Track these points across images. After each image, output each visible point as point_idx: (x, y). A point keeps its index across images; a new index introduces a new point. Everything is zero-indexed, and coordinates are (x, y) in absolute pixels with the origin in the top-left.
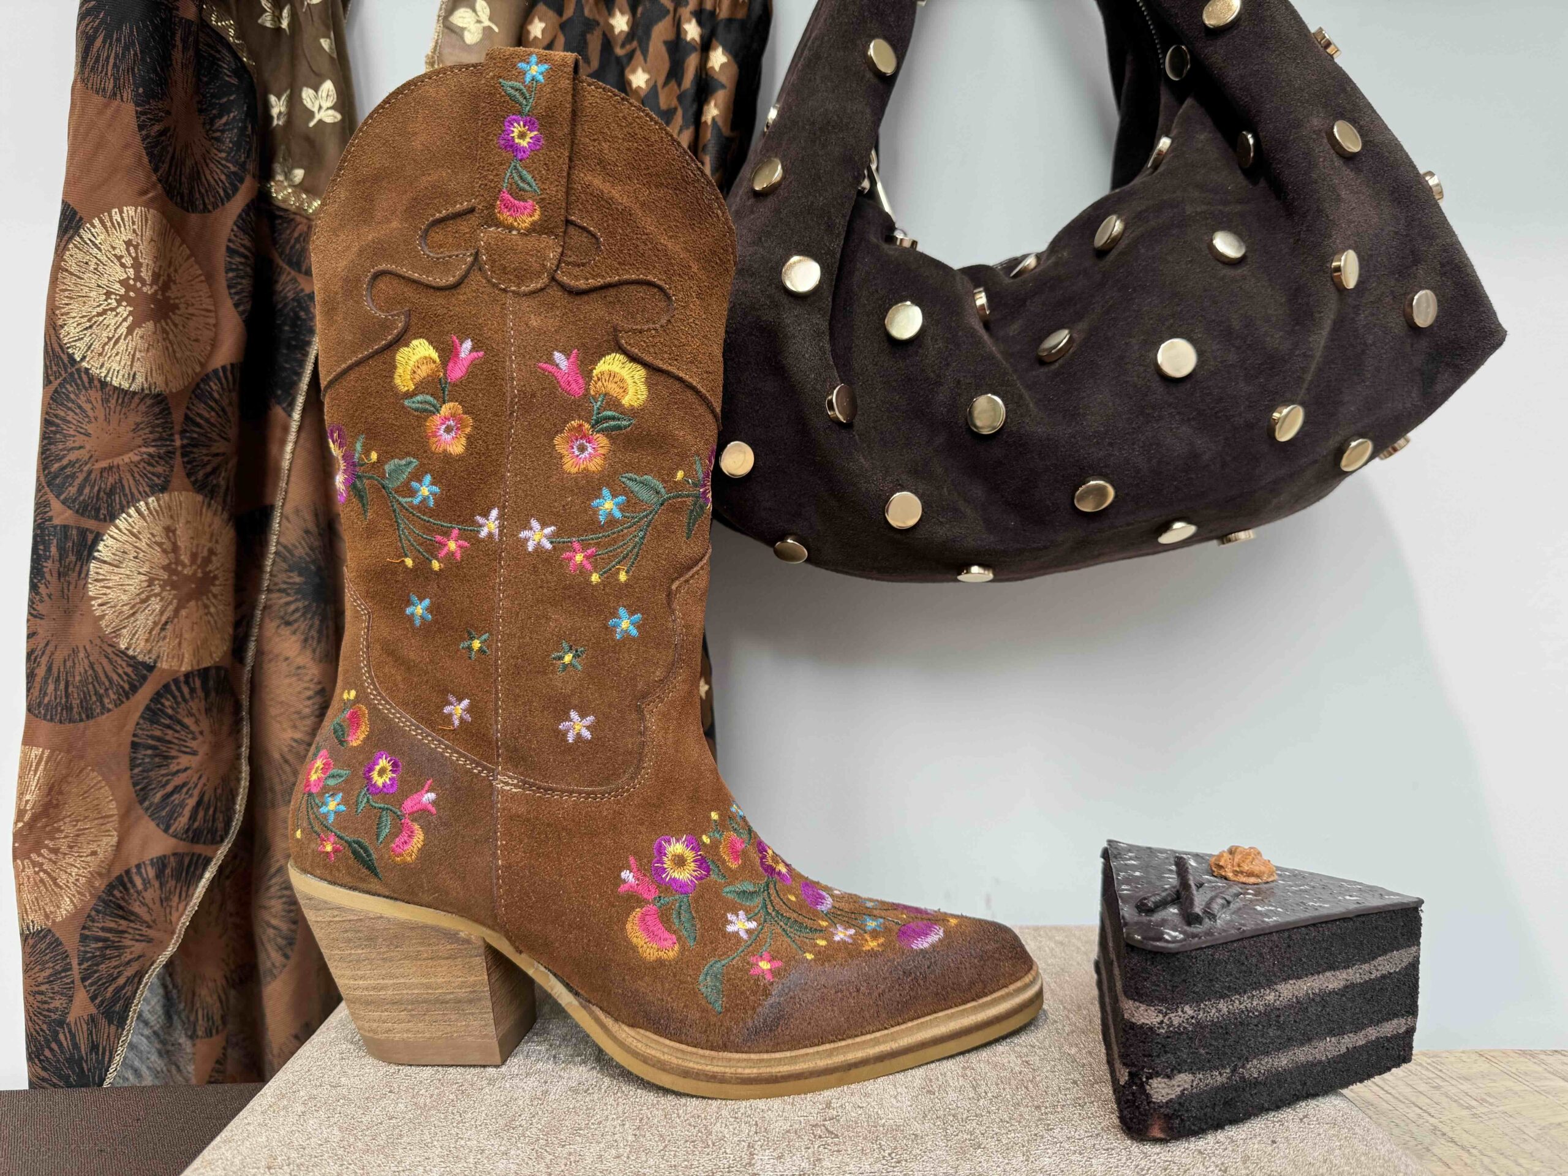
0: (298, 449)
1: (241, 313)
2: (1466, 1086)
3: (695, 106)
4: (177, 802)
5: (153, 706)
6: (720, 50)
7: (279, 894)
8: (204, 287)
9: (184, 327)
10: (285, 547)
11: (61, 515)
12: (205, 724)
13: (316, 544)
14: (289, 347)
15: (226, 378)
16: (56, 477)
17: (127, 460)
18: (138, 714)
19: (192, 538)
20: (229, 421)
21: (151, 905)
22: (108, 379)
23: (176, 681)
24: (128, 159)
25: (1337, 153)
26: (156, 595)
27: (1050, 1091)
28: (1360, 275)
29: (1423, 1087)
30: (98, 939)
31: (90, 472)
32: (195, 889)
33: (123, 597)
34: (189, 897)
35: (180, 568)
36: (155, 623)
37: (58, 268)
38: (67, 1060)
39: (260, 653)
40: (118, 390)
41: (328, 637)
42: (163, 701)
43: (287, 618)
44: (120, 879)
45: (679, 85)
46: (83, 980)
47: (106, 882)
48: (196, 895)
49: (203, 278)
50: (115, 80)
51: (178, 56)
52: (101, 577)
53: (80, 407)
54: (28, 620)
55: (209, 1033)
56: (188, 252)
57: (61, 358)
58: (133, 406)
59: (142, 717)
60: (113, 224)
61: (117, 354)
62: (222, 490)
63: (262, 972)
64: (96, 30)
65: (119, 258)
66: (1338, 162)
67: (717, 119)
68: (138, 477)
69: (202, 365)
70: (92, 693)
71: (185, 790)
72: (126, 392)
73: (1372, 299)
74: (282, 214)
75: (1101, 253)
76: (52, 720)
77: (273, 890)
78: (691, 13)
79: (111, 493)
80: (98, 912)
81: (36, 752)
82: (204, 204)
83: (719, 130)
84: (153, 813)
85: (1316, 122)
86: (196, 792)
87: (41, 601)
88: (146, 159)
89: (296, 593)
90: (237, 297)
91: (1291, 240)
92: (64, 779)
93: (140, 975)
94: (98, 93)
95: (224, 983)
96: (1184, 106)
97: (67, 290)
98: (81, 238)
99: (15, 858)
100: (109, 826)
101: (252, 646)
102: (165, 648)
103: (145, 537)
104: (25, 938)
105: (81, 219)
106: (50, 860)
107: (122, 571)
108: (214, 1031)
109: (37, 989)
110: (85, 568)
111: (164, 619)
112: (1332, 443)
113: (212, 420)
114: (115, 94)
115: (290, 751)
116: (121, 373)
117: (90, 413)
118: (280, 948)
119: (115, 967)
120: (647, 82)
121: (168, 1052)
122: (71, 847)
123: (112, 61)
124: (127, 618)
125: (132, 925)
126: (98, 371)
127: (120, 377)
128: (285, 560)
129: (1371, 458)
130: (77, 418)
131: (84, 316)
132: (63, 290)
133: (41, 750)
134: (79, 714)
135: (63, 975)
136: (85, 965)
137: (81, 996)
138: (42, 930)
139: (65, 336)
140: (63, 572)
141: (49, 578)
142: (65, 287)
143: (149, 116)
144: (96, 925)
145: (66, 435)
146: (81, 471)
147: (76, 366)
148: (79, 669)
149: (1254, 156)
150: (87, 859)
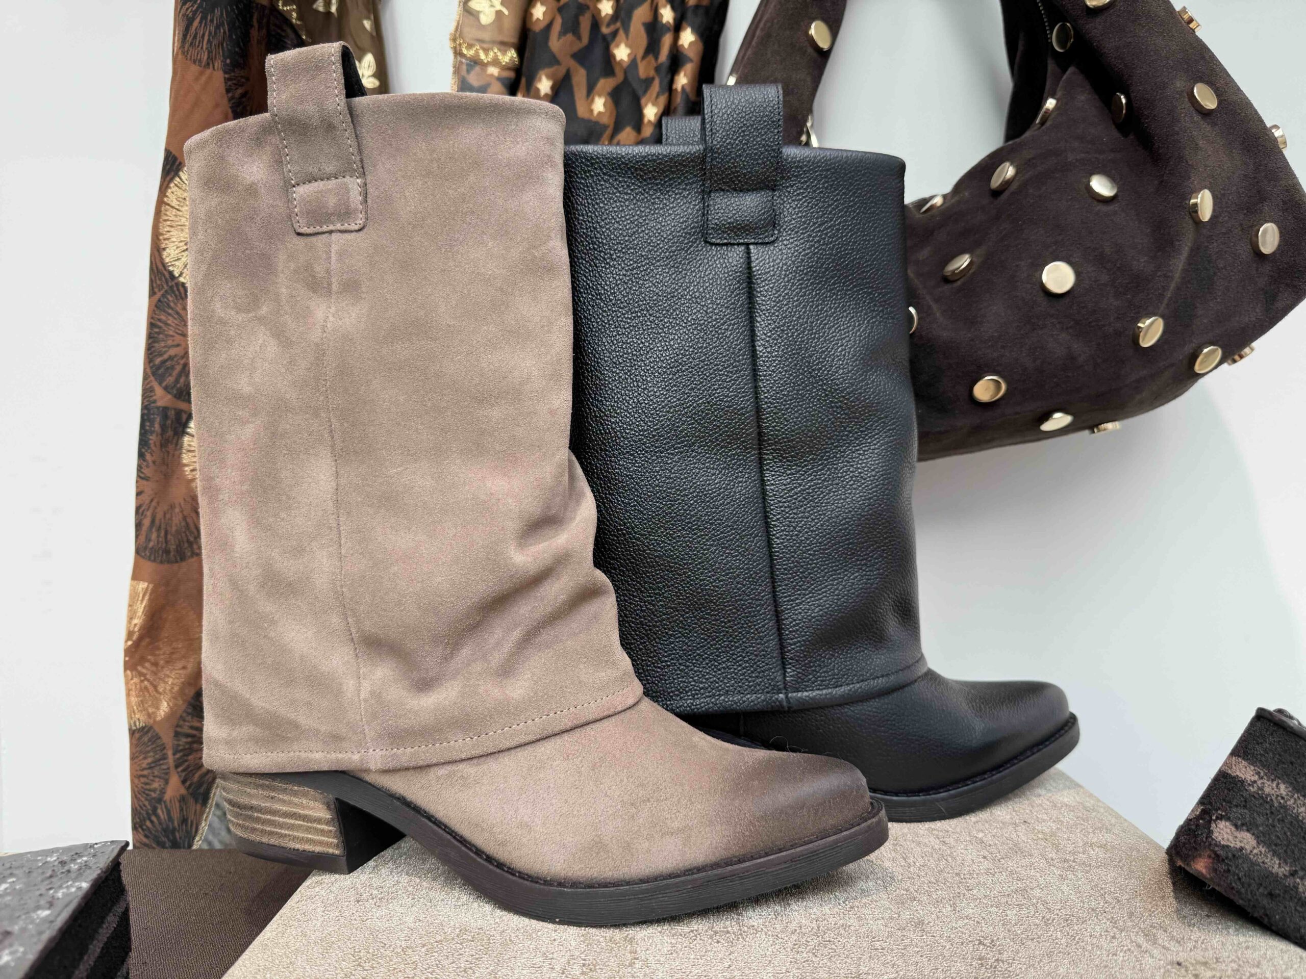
3: (669, 76)
6: (689, 31)
11: (162, 398)
16: (159, 368)
24: (218, 116)
25: (1197, 110)
28: (1214, 210)
30: (188, 735)
31: (185, 364)
37: (161, 202)
38: (163, 830)
45: (656, 58)
46: (177, 767)
50: (209, 52)
51: (254, 33)
52: (192, 448)
53: (178, 313)
54: (137, 482)
57: (164, 275)
64: (195, 13)
66: (1197, 118)
67: (685, 87)
70: (185, 539)
73: (1224, 230)
75: (996, 193)
76: (154, 561)
80: (188, 714)
81: (142, 586)
83: (687, 96)
85: (1179, 84)
87: (147, 466)
91: (1156, 182)
92: (163, 608)
94: (195, 63)
96: (1068, 72)
97: (168, 220)
98: (180, 178)
99: (125, 669)
104: (132, 733)
105: (180, 163)
106: (152, 672)
109: (141, 773)
110: (180, 441)
112: (1188, 349)
114: (208, 64)
120: (629, 55)
122: (167, 662)
123: (206, 38)
129: (1220, 363)
130: (176, 322)
131: (181, 241)
132: (165, 220)
133: (146, 584)
134: (175, 556)
135: (161, 762)
136: (178, 756)
137: (175, 780)
138: (146, 726)
139: (167, 257)
140: (164, 444)
141: (154, 448)
142: (166, 218)
143: (234, 82)
144: (187, 724)
145: (167, 336)
146: (179, 364)
147: (175, 281)
148: (175, 521)
149: (1126, 113)
150: (179, 672)
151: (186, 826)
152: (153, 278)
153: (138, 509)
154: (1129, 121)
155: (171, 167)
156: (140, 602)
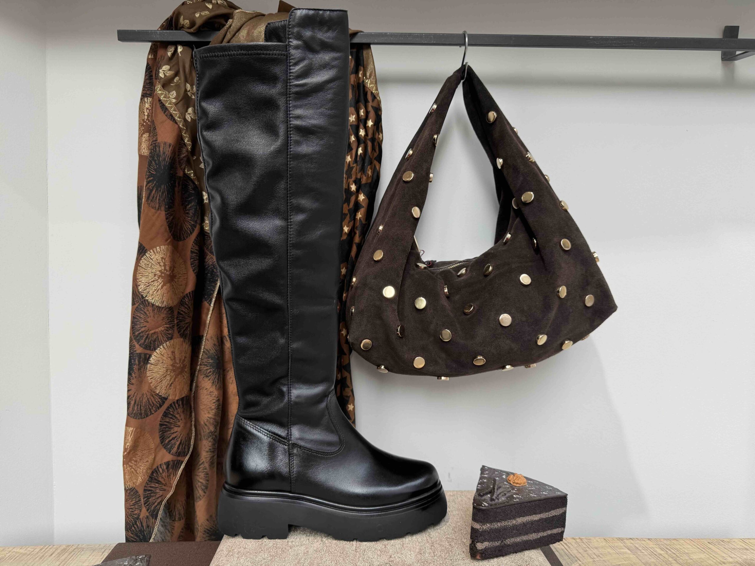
0: (212, 317)
1: (195, 273)
2: (595, 551)
3: (354, 214)
4: (173, 443)
5: (166, 411)
6: (362, 195)
7: (203, 471)
8: (184, 266)
9: (178, 282)
10: (207, 350)
11: (139, 349)
12: (183, 417)
13: (217, 349)
14: (210, 281)
15: (190, 297)
16: (137, 336)
17: (160, 330)
18: (162, 414)
19: (180, 354)
20: (191, 311)
21: (165, 478)
22: (155, 303)
23: (174, 403)
24: (163, 230)
25: (562, 251)
26: (168, 375)
27: (456, 555)
28: (567, 294)
29: (581, 551)
30: (150, 490)
31: (148, 335)
32: (178, 472)
33: (158, 376)
34: (176, 474)
35: (176, 365)
36: (168, 384)
37: (137, 265)
38: (139, 530)
39: (197, 386)
40: (158, 306)
41: (220, 381)
42: (170, 409)
43: (207, 375)
44: (155, 469)
46: (145, 504)
47: (151, 471)
48: (178, 474)
49: (183, 263)
50: (159, 204)
51: (176, 189)
52: (151, 369)
53: (145, 313)
54: (128, 385)
56: (179, 255)
57: (138, 296)
58: (162, 311)
59: (163, 415)
60: (157, 252)
61: (158, 295)
62: (188, 335)
63: (195, 497)
64: (153, 187)
65: (159, 263)
66: (562, 254)
67: (361, 218)
68: (164, 335)
69: (183, 293)
70: (148, 408)
71: (176, 439)
72: (160, 307)
74: (207, 234)
76: (136, 418)
77: (200, 470)
78: (353, 181)
79: (155, 341)
80: (149, 481)
81: (131, 429)
82: (184, 237)
84: (165, 446)
85: (555, 240)
86: (179, 440)
87: (133, 379)
88: (168, 228)
89: (210, 366)
90: (194, 268)
91: (546, 278)
92: (139, 437)
93: (161, 501)
94: (153, 208)
95: (185, 502)
96: (517, 221)
97: (141, 273)
98: (146, 256)
99: (123, 465)
100: (152, 452)
101: (194, 384)
102: (171, 392)
103: (165, 355)
104: (126, 490)
105: (146, 250)
106: (135, 464)
107: (157, 367)
108: (181, 519)
109: (130, 507)
110: (146, 366)
111: (171, 383)
112: (559, 342)
113: (186, 312)
114: (159, 209)
115: (207, 421)
117: (148, 315)
118: (203, 490)
119: (154, 499)
121: (165, 526)
122: (140, 460)
123: (158, 198)
124: (159, 383)
125: (160, 485)
126: (151, 301)
127: (159, 302)
128: (206, 354)
129: (573, 344)
130: (144, 316)
131: (147, 282)
134: (144, 415)
135: (138, 502)
136: (145, 499)
137: (144, 509)
138: (132, 488)
139: (140, 289)
140: (139, 369)
141: (135, 371)
142: (139, 272)
143: (169, 215)
144: (148, 485)
145: (140, 322)
146: (146, 334)
147: (144, 299)
148: (144, 401)
149: (536, 246)
150: (146, 463)
151: (149, 529)
152: (134, 297)
153: (128, 397)
154: (537, 250)
155: (142, 251)
156: (129, 436)
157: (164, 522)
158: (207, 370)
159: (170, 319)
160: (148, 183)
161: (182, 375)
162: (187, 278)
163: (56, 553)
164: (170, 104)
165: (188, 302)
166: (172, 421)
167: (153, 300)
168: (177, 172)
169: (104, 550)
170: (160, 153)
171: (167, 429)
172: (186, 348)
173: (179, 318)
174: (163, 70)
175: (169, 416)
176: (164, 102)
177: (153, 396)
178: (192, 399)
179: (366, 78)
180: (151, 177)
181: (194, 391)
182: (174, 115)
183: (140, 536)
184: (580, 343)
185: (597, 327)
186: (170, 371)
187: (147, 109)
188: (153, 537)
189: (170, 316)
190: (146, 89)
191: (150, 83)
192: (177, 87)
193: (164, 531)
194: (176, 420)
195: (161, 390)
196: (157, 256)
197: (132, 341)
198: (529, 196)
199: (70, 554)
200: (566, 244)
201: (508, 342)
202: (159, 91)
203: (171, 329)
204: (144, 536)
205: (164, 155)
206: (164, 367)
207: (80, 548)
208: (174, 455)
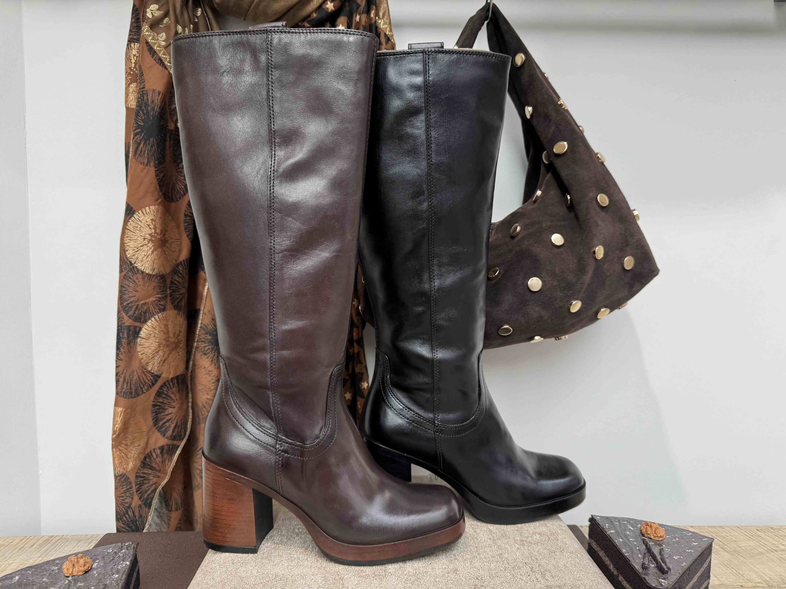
1: (190, 239)
4: (168, 425)
5: (160, 390)
8: (176, 230)
9: (170, 248)
10: (204, 325)
11: (128, 322)
12: (178, 396)
15: (185, 265)
16: (126, 307)
17: (151, 300)
19: (174, 327)
20: (185, 281)
21: (159, 464)
22: (145, 270)
23: (168, 381)
24: (152, 188)
25: (598, 207)
26: (161, 350)
28: (604, 254)
30: (142, 477)
31: (138, 305)
32: (174, 457)
33: (150, 351)
34: (171, 460)
35: (170, 339)
36: (161, 360)
37: (125, 228)
38: (131, 521)
39: (194, 365)
40: (148, 275)
42: (164, 389)
43: (205, 352)
44: (148, 454)
46: (137, 492)
47: (143, 456)
48: (174, 459)
49: (176, 227)
50: (148, 159)
51: (168, 144)
52: (142, 344)
53: (134, 281)
54: (116, 361)
55: (177, 510)
56: (171, 218)
57: (127, 263)
58: (153, 280)
59: (156, 395)
60: (146, 213)
61: (148, 261)
62: (183, 307)
63: (194, 486)
64: (141, 140)
65: (149, 225)
68: (155, 306)
69: (176, 260)
70: (139, 387)
71: (171, 421)
72: (151, 275)
76: (126, 398)
79: (145, 313)
80: (141, 467)
81: (120, 409)
82: (176, 198)
84: (159, 429)
85: (591, 195)
86: (175, 422)
87: (122, 354)
88: (158, 187)
89: (208, 343)
90: (188, 233)
91: (580, 238)
92: (129, 419)
93: (155, 489)
94: (141, 164)
95: (182, 491)
96: (548, 176)
97: (129, 237)
98: (135, 218)
99: (113, 448)
100: (144, 435)
101: (191, 363)
102: (164, 369)
103: (157, 328)
104: (116, 477)
105: (134, 211)
106: (125, 448)
107: (148, 341)
108: (179, 509)
109: (121, 495)
110: (136, 340)
111: (164, 359)
112: (594, 310)
113: (180, 281)
114: (147, 164)
115: (206, 403)
116: (149, 268)
117: (138, 283)
119: (147, 487)
121: (161, 516)
122: (131, 443)
123: (146, 152)
124: (151, 359)
125: (153, 471)
126: (141, 267)
127: (149, 270)
128: (204, 330)
129: (610, 312)
130: (133, 285)
131: (135, 247)
132: (127, 237)
133: (122, 409)
134: (135, 395)
135: (130, 490)
136: (137, 486)
137: (136, 498)
138: (123, 474)
139: (128, 254)
140: (129, 344)
141: (124, 346)
142: (127, 235)
143: (159, 171)
144: (141, 471)
145: (129, 292)
146: (135, 305)
147: (133, 266)
148: (135, 378)
149: (570, 203)
150: (137, 447)
152: (122, 264)
153: (117, 374)
154: (571, 207)
155: (130, 212)
156: (119, 417)
157: (159, 513)
158: (205, 347)
159: (162, 289)
160: (135, 135)
161: (176, 351)
162: (180, 244)
163: (38, 544)
164: (159, 46)
165: (182, 271)
166: (165, 401)
167: (143, 267)
168: (168, 124)
169: (91, 540)
170: (148, 102)
171: (161, 410)
172: (181, 322)
173: (172, 288)
174: (151, 10)
175: (163, 396)
176: (152, 45)
177: (144, 373)
178: (189, 378)
179: (379, 18)
180: (138, 129)
181: (191, 371)
182: (163, 60)
183: (132, 527)
184: (616, 311)
185: (636, 294)
186: (163, 346)
187: (135, 55)
188: (147, 526)
189: (162, 285)
190: (133, 34)
191: (137, 26)
192: (167, 29)
193: (160, 522)
194: (170, 400)
195: (153, 367)
196: (146, 218)
197: (120, 312)
198: (562, 147)
199: (53, 545)
200: (603, 199)
201: (537, 309)
202: (146, 31)
203: (163, 300)
204: (136, 526)
205: (153, 104)
206: (156, 341)
207: (64, 539)
208: (170, 439)
